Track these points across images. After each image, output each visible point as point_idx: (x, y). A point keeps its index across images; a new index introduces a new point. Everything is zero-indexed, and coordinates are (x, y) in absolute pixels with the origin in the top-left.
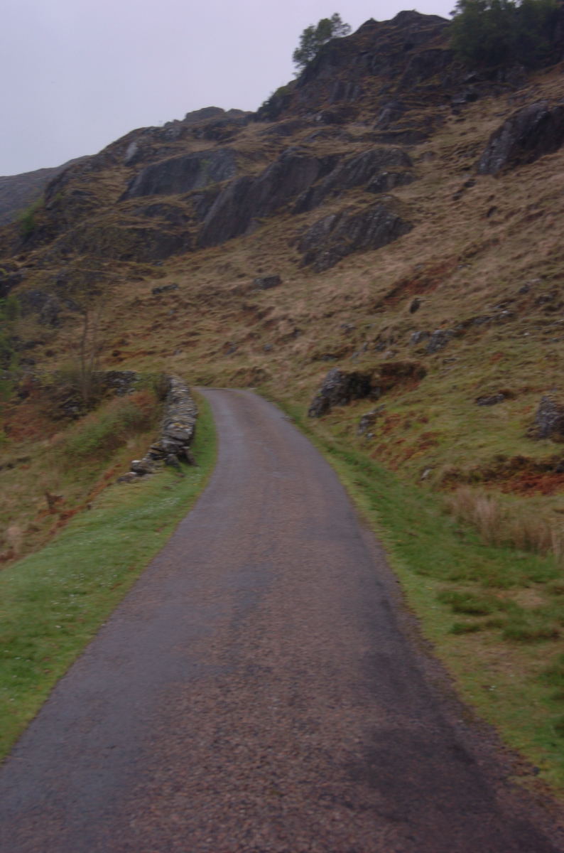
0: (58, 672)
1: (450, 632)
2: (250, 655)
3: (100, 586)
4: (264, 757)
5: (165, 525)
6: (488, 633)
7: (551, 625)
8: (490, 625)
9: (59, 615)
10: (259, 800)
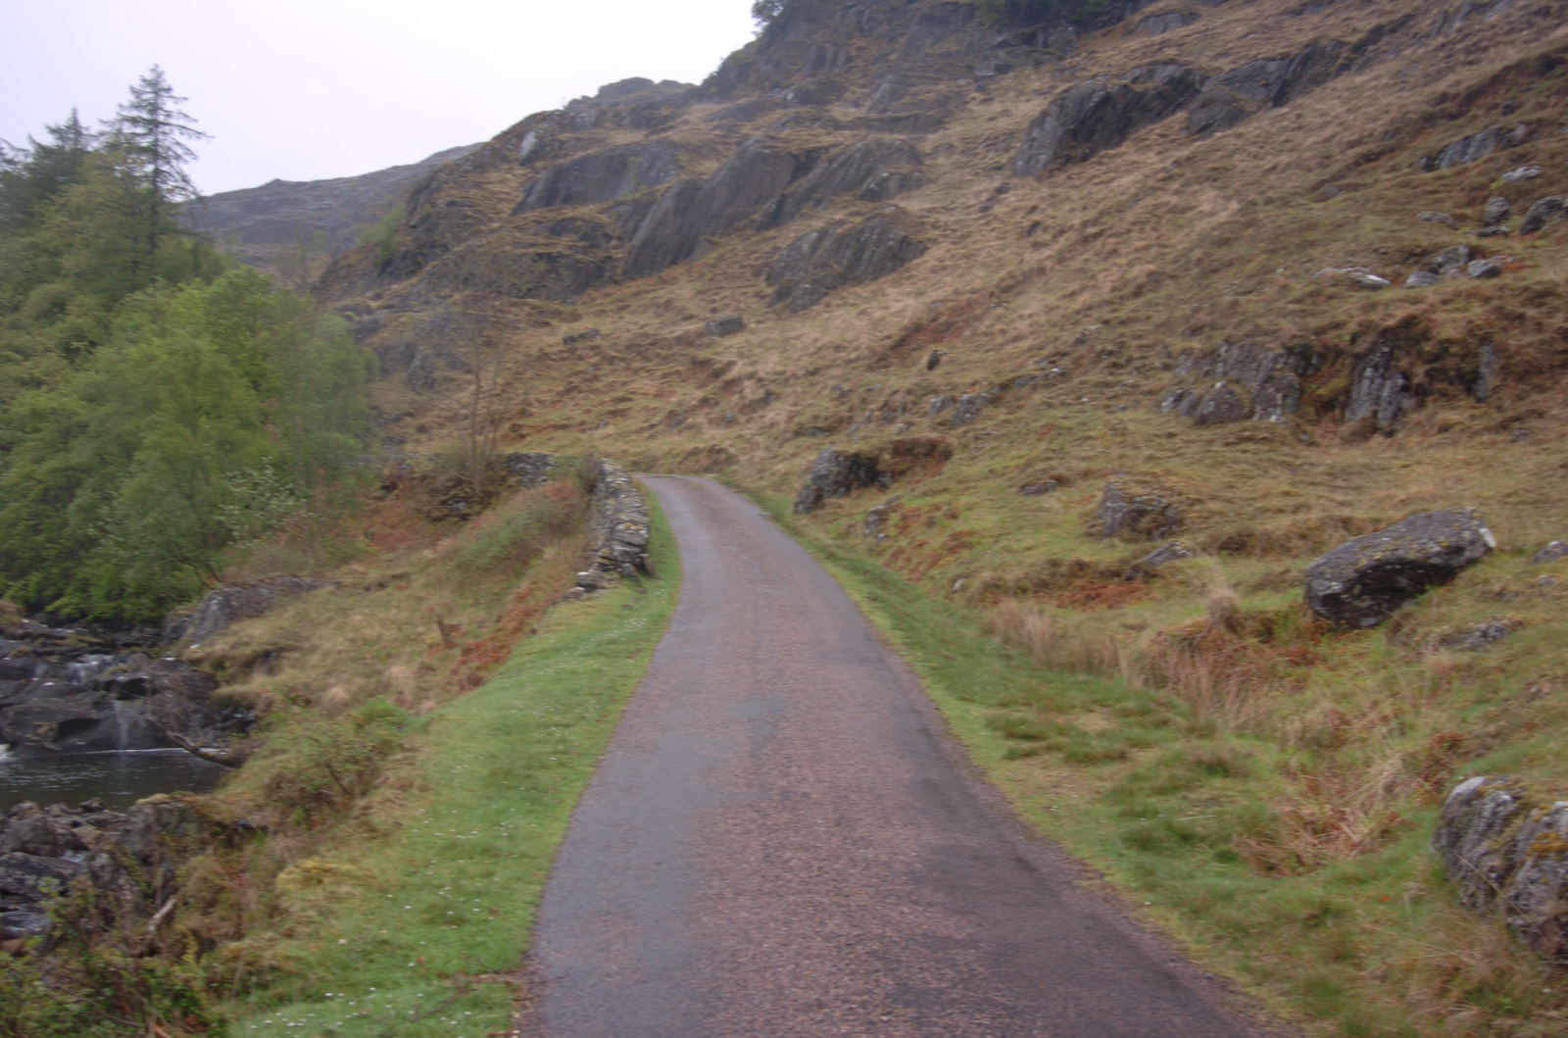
0: (570, 802)
1: (1003, 758)
2: (782, 783)
3: (583, 718)
4: (820, 868)
5: (639, 651)
6: (1047, 757)
7: (1118, 746)
8: (1050, 749)
9: (548, 748)
10: (825, 900)
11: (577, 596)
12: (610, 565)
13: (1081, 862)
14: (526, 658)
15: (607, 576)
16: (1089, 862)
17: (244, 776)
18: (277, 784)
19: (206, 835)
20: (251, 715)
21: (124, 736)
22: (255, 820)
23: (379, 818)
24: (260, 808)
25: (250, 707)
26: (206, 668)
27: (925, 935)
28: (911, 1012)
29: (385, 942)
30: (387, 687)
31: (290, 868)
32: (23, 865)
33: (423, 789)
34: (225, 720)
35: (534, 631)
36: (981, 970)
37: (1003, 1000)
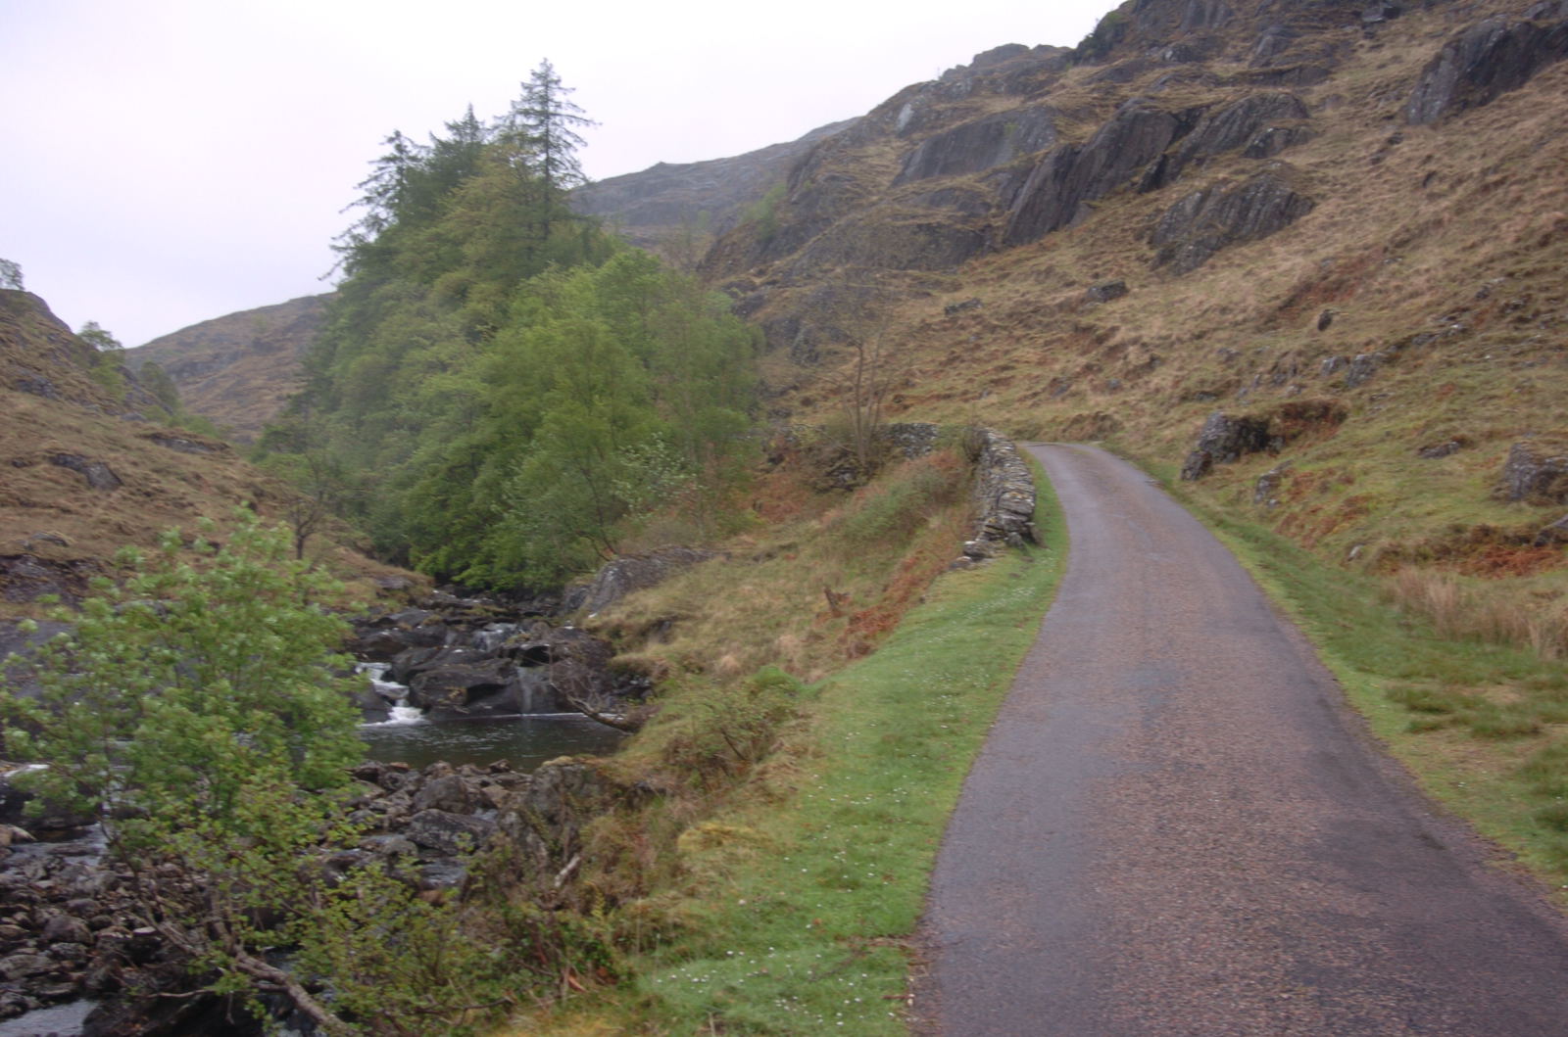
0: (960, 769)
1: (1406, 731)
2: (1176, 753)
3: (973, 686)
4: (1215, 841)
5: (1027, 619)
6: (1453, 731)
7: (1530, 721)
8: (1455, 722)
9: (938, 716)
10: (1221, 873)
11: (964, 565)
12: (997, 534)
13: (1491, 842)
14: (915, 627)
15: (994, 545)
16: (1499, 841)
17: (643, 740)
18: (675, 748)
19: (607, 797)
20: (647, 682)
21: (528, 701)
22: (653, 782)
23: (775, 783)
24: (658, 771)
25: (646, 674)
26: (603, 636)
27: (1326, 912)
28: (1312, 991)
29: (782, 903)
30: (777, 654)
31: (692, 829)
32: (439, 821)
33: (816, 755)
34: (621, 687)
35: (922, 600)
36: (1386, 950)
37: (1410, 982)
